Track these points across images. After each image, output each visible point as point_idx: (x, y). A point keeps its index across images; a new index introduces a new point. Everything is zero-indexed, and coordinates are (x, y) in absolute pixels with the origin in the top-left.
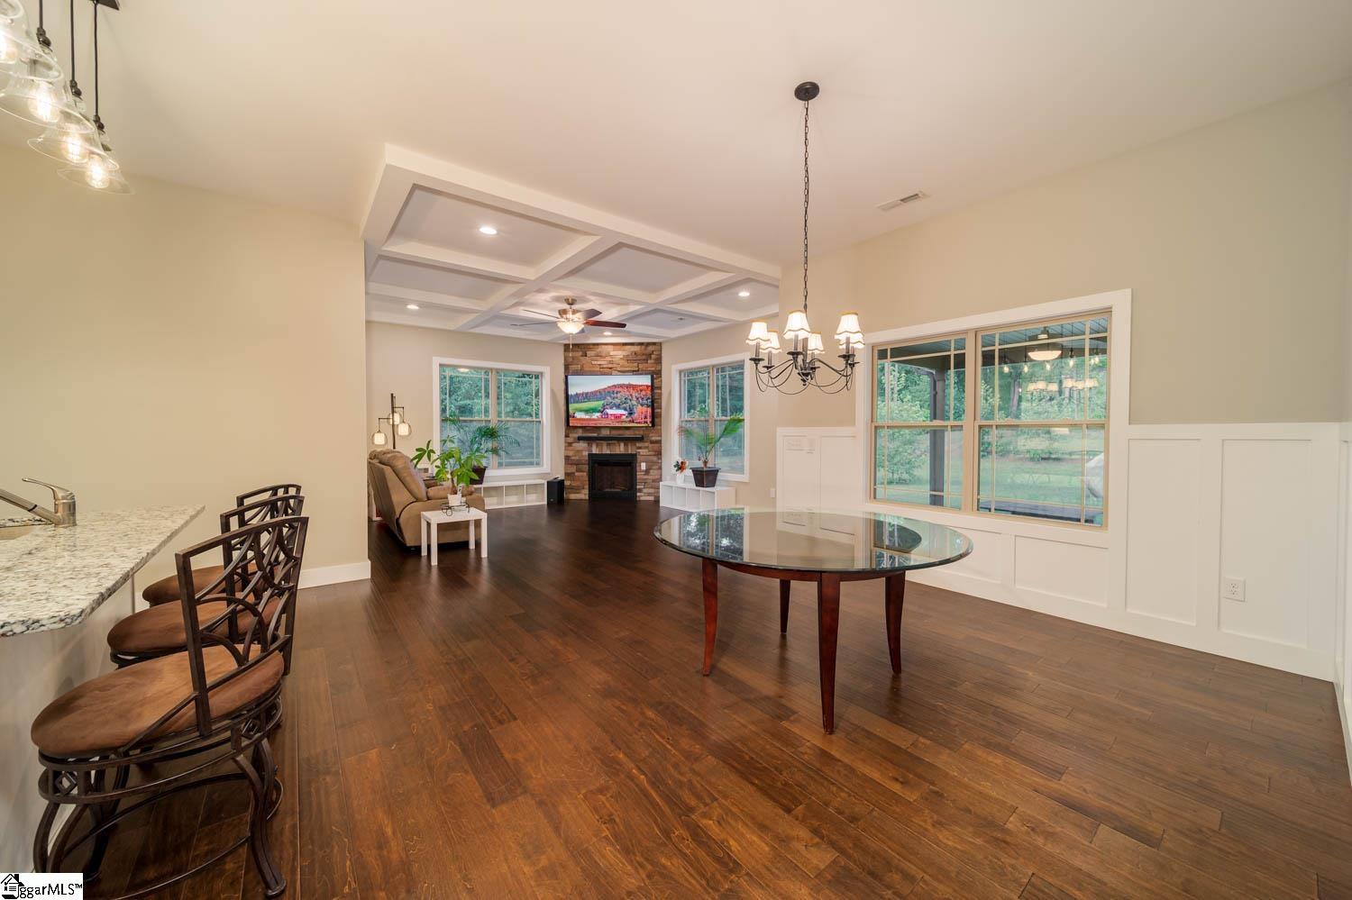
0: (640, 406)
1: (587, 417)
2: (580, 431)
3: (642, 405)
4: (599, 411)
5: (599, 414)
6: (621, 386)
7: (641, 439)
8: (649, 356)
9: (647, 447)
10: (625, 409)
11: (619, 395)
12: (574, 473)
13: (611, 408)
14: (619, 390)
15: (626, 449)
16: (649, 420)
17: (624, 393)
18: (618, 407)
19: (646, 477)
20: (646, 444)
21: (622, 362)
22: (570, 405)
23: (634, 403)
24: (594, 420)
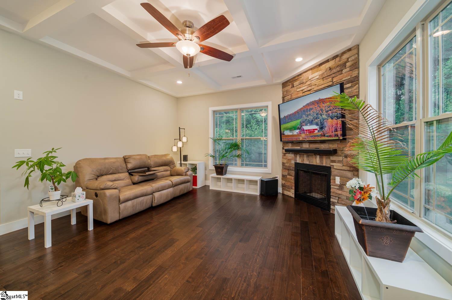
0: (330, 120)
1: (291, 134)
2: (290, 145)
3: (332, 119)
4: (298, 128)
5: (298, 131)
6: (313, 103)
7: (334, 152)
8: (344, 65)
9: (339, 162)
10: (317, 124)
11: (311, 112)
12: (286, 176)
13: (306, 125)
14: (311, 107)
15: (321, 161)
16: (339, 133)
17: (316, 109)
18: (311, 123)
19: (340, 192)
20: (340, 158)
21: (317, 82)
22: (282, 126)
23: (324, 116)
24: (295, 136)
